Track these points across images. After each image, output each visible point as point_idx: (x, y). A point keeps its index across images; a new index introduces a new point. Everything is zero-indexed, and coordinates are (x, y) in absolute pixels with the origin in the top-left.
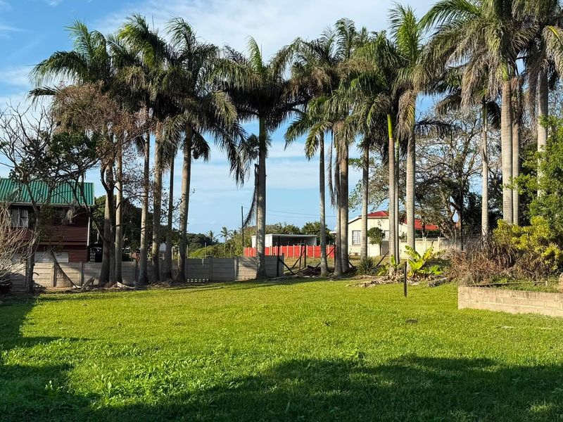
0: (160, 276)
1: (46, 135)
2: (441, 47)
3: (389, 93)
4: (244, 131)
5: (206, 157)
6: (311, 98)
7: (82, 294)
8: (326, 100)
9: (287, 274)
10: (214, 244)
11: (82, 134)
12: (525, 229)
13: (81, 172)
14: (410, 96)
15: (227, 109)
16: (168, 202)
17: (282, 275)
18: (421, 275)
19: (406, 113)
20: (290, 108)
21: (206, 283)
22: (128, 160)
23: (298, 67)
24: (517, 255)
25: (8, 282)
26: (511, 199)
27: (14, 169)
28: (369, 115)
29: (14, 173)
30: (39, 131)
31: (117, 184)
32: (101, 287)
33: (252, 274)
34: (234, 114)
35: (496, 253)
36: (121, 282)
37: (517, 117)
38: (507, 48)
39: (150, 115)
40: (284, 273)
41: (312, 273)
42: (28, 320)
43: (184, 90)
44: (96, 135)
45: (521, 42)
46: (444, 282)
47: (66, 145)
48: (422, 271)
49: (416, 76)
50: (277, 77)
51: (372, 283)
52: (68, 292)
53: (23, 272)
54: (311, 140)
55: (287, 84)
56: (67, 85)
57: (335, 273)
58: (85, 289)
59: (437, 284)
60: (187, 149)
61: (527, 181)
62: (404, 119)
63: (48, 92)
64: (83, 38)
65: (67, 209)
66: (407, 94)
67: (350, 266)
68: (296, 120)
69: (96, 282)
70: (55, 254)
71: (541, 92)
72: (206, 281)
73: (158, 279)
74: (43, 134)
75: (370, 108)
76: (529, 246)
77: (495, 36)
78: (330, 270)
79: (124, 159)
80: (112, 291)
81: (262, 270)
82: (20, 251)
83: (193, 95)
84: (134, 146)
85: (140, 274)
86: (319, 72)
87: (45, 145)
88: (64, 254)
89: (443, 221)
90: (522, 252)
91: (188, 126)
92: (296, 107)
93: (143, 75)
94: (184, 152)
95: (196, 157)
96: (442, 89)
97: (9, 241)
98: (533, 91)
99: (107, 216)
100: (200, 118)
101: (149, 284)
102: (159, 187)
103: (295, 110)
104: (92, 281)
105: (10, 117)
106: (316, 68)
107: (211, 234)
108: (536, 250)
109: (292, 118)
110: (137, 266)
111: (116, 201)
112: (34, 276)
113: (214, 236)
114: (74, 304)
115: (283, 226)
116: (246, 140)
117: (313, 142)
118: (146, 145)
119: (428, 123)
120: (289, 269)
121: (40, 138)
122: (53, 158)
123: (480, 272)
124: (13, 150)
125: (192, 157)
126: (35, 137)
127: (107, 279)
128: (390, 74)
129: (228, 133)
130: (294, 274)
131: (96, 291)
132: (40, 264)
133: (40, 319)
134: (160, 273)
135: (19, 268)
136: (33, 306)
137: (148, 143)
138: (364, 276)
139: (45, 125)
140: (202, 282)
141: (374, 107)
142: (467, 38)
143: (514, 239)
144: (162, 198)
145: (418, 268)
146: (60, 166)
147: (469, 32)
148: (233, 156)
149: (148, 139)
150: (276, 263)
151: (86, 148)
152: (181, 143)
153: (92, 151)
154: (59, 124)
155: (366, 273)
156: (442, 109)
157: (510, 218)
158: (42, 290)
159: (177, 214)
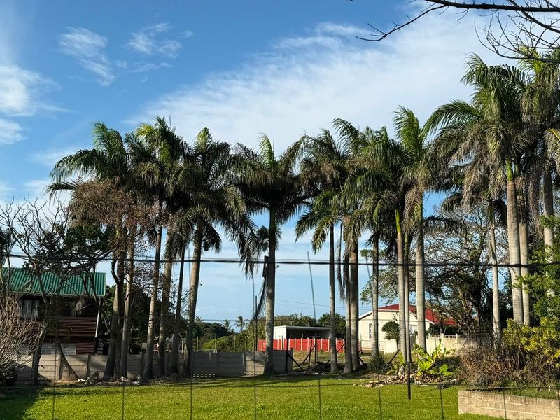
0: (166, 370)
1: (60, 229)
2: (444, 148)
3: (396, 189)
4: (253, 223)
5: (217, 248)
6: (320, 192)
7: (85, 389)
8: (334, 195)
9: (296, 371)
10: (230, 334)
11: (96, 228)
12: (534, 329)
13: (93, 263)
14: (416, 193)
15: (236, 203)
16: (177, 294)
17: (291, 371)
18: (431, 376)
19: (412, 210)
20: (299, 201)
21: (212, 378)
22: (139, 252)
23: (307, 162)
24: (527, 357)
25: (12, 375)
26: (520, 298)
27: (27, 261)
28: (376, 211)
29: (27, 265)
30: (54, 224)
31: (128, 277)
32: (105, 381)
33: (260, 370)
34: (243, 208)
35: (505, 355)
36: (126, 376)
37: (523, 215)
38: (508, 150)
39: (164, 207)
40: (293, 369)
41: (322, 370)
42: (27, 415)
43: (197, 185)
44: (110, 229)
45: (521, 144)
46: (454, 384)
47: (79, 238)
48: (431, 372)
49: (421, 174)
50: (288, 171)
51: (380, 383)
52: (71, 386)
53: (30, 365)
54: (319, 234)
55: (297, 178)
56: (85, 181)
57: (346, 371)
58: (89, 383)
59: (446, 386)
60: (198, 241)
61: (533, 280)
62: (411, 215)
63: (67, 187)
64: (103, 136)
65: (76, 300)
66: (413, 190)
67: (361, 363)
68: (305, 214)
69: (101, 375)
70: (62, 346)
71: (545, 192)
72: (212, 376)
73: (164, 374)
74: (58, 227)
75: (376, 204)
76: (539, 348)
77: (495, 139)
78: (340, 367)
79: (136, 251)
80: (116, 385)
81: (270, 365)
82: (27, 343)
83: (206, 189)
84: (146, 238)
85: (146, 369)
86: (328, 168)
87: (59, 238)
88: (71, 346)
89: (460, 317)
90: (532, 354)
91: (199, 219)
92: (307, 200)
93: (157, 171)
94: (195, 244)
95: (206, 249)
96: (447, 187)
97: (17, 333)
98: (536, 190)
99: (115, 308)
100: (211, 211)
101: (154, 378)
102: (168, 279)
103: (305, 202)
104: (97, 374)
105: (27, 211)
106: (325, 164)
107: (227, 323)
108: (546, 352)
109: (302, 211)
110: (143, 359)
111: (125, 292)
112: (40, 369)
113: (230, 325)
114: (75, 400)
115: (299, 317)
116: (255, 233)
117: (320, 235)
118: (158, 236)
119: (436, 219)
120: (299, 366)
121: (55, 231)
122: (67, 250)
123: (490, 374)
124: (28, 243)
125: (203, 249)
126: (51, 230)
127: (112, 373)
128: (396, 171)
129: (239, 225)
130: (302, 370)
131: (99, 385)
132: (47, 356)
133: (39, 415)
134: (166, 366)
135: (26, 360)
136: (36, 400)
137: (160, 234)
138: (374, 375)
139: (60, 219)
140: (208, 378)
141: (381, 204)
142: (469, 140)
143: (524, 340)
144: (171, 290)
145: (427, 369)
146: (73, 258)
147: (471, 134)
148: (243, 248)
149: (160, 231)
150: (284, 358)
151: (99, 241)
152: (192, 235)
153: (105, 244)
154: (74, 217)
155: (377, 372)
156: (449, 206)
157: (520, 318)
158: (47, 383)
159: (185, 306)
